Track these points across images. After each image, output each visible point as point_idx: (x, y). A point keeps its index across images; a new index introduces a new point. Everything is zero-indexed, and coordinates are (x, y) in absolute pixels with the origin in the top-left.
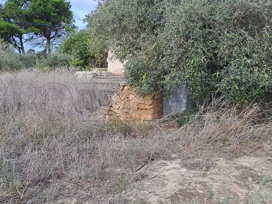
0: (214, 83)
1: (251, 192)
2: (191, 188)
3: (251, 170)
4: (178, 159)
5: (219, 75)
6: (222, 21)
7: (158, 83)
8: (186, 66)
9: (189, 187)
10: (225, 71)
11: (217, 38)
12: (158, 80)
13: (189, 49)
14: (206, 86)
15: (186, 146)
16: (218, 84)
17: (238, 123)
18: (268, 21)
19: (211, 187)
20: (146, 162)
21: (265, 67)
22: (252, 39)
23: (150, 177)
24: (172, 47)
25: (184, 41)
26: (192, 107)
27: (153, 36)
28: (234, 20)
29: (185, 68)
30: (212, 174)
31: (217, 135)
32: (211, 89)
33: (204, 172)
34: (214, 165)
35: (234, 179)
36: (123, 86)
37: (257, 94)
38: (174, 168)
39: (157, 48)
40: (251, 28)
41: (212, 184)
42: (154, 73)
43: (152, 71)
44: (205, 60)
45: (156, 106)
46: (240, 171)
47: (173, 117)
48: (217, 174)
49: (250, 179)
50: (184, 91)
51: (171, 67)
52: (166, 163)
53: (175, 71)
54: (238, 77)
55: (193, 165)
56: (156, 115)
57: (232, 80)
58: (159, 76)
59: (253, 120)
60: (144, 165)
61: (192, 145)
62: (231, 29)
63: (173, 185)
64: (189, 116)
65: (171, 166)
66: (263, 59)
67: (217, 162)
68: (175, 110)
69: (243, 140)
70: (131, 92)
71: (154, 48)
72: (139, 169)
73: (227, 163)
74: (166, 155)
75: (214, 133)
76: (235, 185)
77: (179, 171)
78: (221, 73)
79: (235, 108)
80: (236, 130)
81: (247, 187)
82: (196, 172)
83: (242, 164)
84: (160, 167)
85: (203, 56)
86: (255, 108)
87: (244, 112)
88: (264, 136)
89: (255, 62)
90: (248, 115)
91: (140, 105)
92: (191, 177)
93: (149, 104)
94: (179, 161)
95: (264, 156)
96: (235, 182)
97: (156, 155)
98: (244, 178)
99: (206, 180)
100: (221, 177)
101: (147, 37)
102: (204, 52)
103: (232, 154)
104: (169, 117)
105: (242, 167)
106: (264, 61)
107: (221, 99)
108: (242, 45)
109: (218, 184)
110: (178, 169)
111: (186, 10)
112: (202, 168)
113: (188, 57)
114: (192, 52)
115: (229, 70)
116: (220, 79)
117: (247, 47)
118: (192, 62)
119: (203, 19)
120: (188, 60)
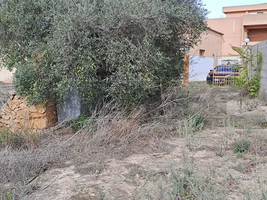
0: (104, 89)
1: (138, 187)
2: (84, 192)
3: (139, 167)
4: (72, 166)
5: (108, 80)
6: (107, 30)
7: (50, 90)
8: (77, 73)
9: (82, 192)
10: (113, 77)
11: (104, 46)
12: (50, 88)
13: (79, 56)
14: (98, 92)
15: (80, 151)
16: (108, 88)
17: (128, 125)
18: (147, 31)
19: (103, 188)
20: (38, 173)
21: (147, 71)
22: (135, 47)
23: (42, 188)
24: (62, 54)
25: (74, 49)
26: (86, 112)
27: (43, 44)
28: (118, 30)
29: (76, 75)
30: (103, 175)
31: (110, 137)
32: (102, 94)
33: (96, 175)
34: (106, 167)
35: (124, 178)
36: (13, 95)
37: (142, 96)
38: (68, 175)
39: (47, 55)
40: (134, 37)
41: (104, 185)
42: (45, 80)
43: (43, 79)
44: (95, 67)
45: (50, 114)
46: (130, 169)
47: (68, 124)
48: (108, 175)
49: (138, 176)
50: (78, 97)
51: (62, 75)
52: (60, 171)
53: (66, 78)
54: (125, 82)
55: (86, 169)
56: (50, 123)
57: (120, 85)
58: (51, 83)
59: (140, 120)
60: (37, 176)
61: (86, 150)
62: (116, 38)
63: (66, 192)
64: (83, 121)
65: (64, 174)
66: (146, 65)
67: (109, 164)
68: (70, 117)
69: (133, 139)
70: (22, 101)
71: (44, 56)
72: (30, 182)
73: (118, 163)
74: (61, 162)
75: (107, 135)
76: (124, 183)
77: (73, 177)
78: (110, 79)
79: (124, 110)
80: (126, 131)
81: (134, 183)
82: (89, 176)
83: (131, 162)
84: (53, 176)
85: (92, 63)
86: (141, 109)
87: (132, 114)
88: (150, 134)
89: (139, 68)
90: (136, 116)
91: (33, 113)
92: (84, 182)
93: (42, 113)
94: (73, 167)
95: (150, 153)
96: (125, 181)
97: (50, 164)
98: (132, 175)
99: (99, 182)
100: (112, 178)
101: (36, 44)
102: (93, 59)
103: (123, 154)
104: (63, 124)
105: (131, 165)
106: (146, 67)
107: (112, 103)
108: (127, 52)
109: (109, 184)
110: (72, 175)
111: (74, 19)
112: (95, 171)
113: (78, 64)
114: (82, 59)
115: (117, 75)
116: (109, 84)
117: (131, 55)
118: (82, 69)
119: (90, 28)
120: (79, 67)
